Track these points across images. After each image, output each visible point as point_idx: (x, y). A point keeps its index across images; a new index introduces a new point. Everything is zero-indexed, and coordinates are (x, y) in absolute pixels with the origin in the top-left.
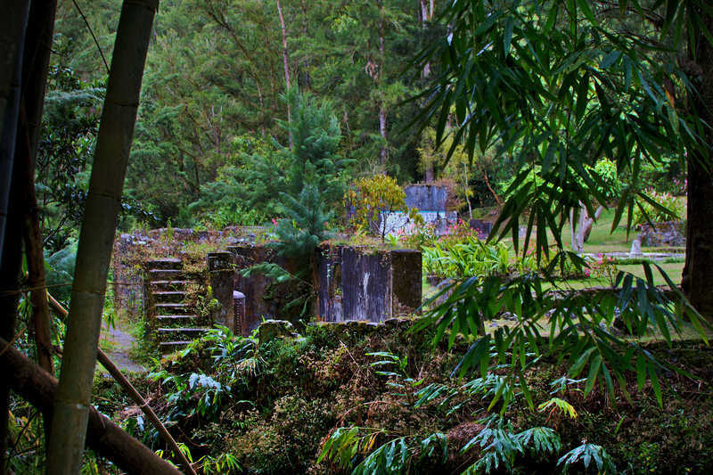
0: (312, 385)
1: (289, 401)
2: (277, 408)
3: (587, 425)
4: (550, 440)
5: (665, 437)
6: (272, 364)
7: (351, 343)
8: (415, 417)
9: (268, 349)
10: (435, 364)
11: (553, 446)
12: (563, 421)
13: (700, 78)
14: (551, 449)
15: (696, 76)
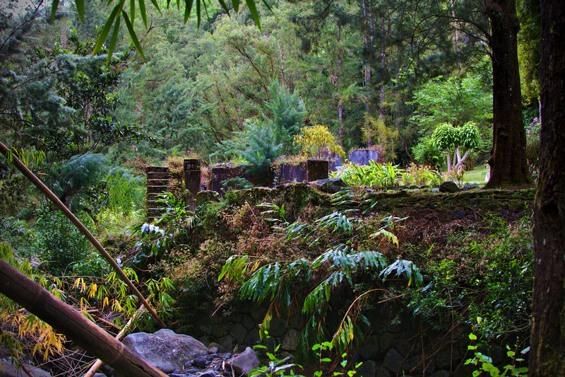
0: (226, 232)
1: (210, 243)
2: (202, 248)
3: (408, 253)
4: (377, 259)
5: (463, 259)
6: (202, 219)
7: (253, 202)
8: (290, 249)
9: (200, 210)
10: (307, 214)
11: (379, 263)
12: (391, 249)
13: (500, 14)
14: (377, 265)
15: (498, 13)
